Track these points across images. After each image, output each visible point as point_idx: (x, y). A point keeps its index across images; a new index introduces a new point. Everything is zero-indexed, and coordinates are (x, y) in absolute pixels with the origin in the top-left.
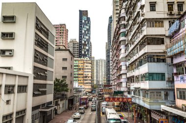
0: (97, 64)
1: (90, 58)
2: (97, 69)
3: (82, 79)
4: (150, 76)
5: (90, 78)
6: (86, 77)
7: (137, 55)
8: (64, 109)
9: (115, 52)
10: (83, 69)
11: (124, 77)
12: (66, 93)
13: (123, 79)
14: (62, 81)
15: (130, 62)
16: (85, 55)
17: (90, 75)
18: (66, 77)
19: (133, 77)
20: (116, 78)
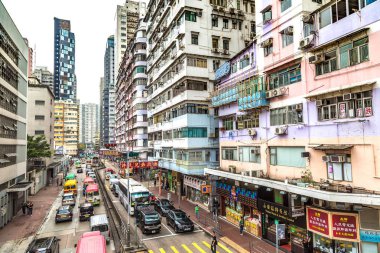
0: (83, 111)
1: (75, 100)
2: (83, 119)
3: (62, 135)
4: (190, 132)
5: (75, 134)
6: (68, 132)
7: (168, 102)
8: (41, 185)
9: (123, 94)
10: (63, 118)
11: (140, 131)
12: (43, 159)
13: (139, 135)
14: (38, 139)
15: (155, 111)
16: (65, 96)
17: (75, 129)
18: (42, 132)
19: (160, 132)
20: (123, 133)
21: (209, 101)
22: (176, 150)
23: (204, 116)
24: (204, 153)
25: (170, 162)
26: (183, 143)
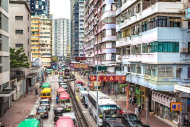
0: (56, 25)
1: (48, 15)
2: (56, 34)
3: (37, 48)
4: (160, 46)
5: (49, 47)
6: (43, 45)
7: (138, 15)
8: (22, 93)
9: (92, 8)
10: (38, 33)
11: (109, 46)
12: (23, 69)
13: (107, 49)
15: (123, 25)
17: (48, 43)
19: (129, 46)
20: (92, 47)
21: (182, 13)
22: (144, 65)
23: (176, 29)
24: (175, 69)
25: (138, 77)
26: (153, 58)
